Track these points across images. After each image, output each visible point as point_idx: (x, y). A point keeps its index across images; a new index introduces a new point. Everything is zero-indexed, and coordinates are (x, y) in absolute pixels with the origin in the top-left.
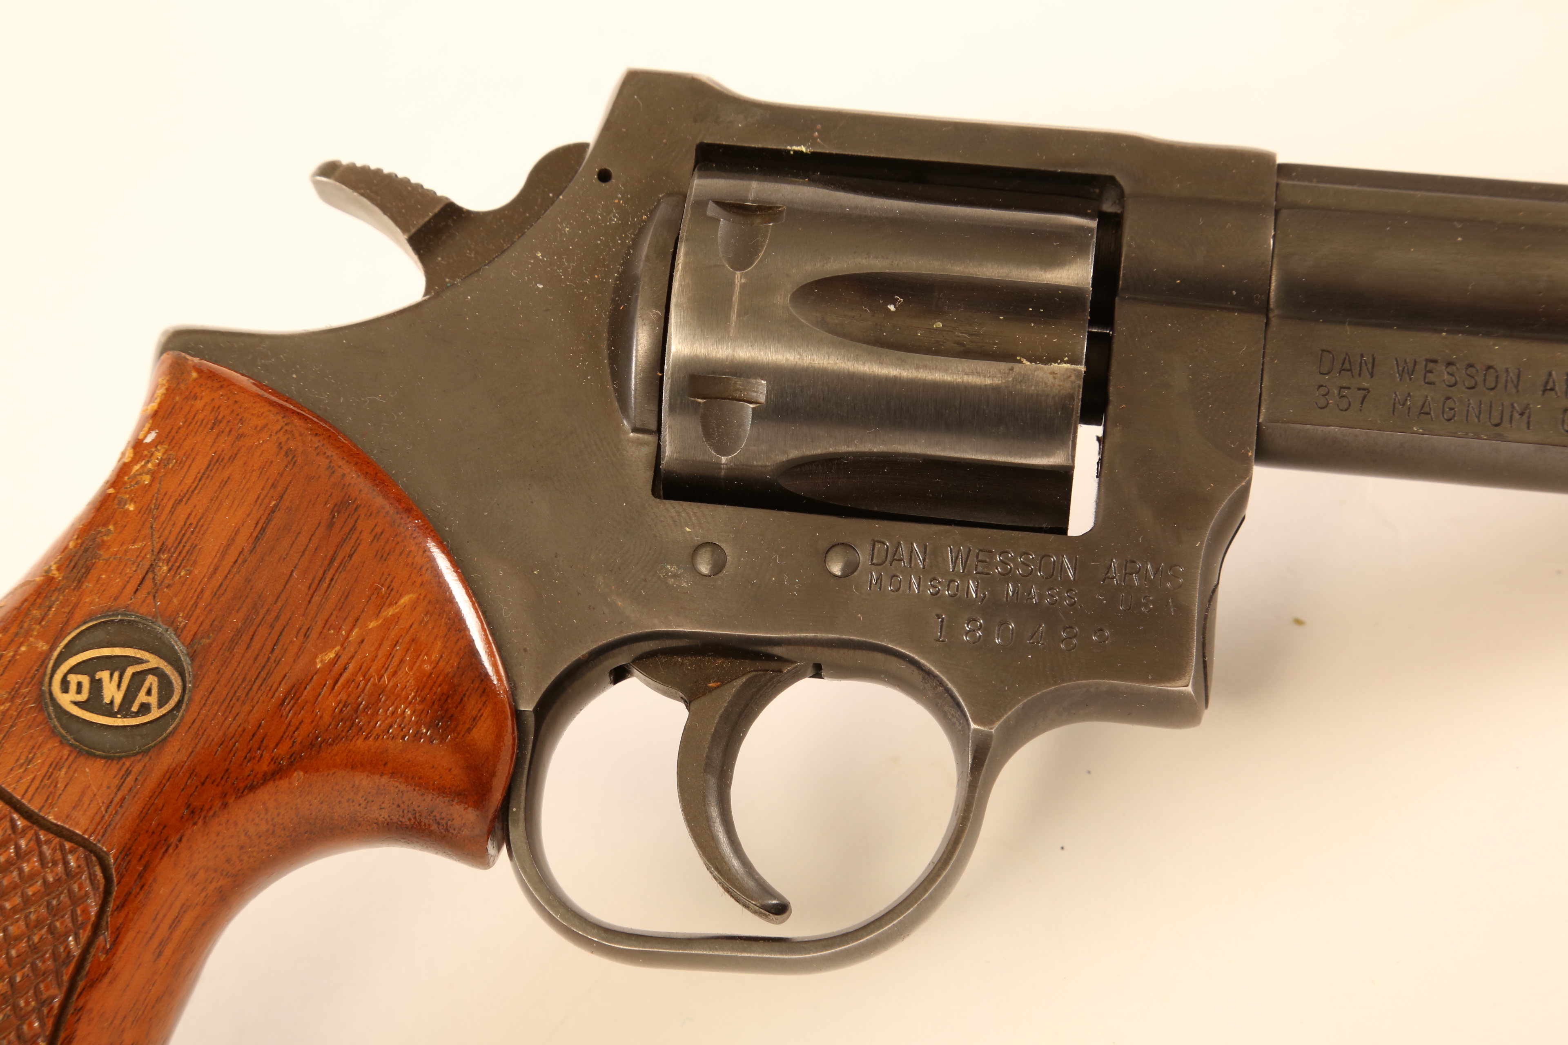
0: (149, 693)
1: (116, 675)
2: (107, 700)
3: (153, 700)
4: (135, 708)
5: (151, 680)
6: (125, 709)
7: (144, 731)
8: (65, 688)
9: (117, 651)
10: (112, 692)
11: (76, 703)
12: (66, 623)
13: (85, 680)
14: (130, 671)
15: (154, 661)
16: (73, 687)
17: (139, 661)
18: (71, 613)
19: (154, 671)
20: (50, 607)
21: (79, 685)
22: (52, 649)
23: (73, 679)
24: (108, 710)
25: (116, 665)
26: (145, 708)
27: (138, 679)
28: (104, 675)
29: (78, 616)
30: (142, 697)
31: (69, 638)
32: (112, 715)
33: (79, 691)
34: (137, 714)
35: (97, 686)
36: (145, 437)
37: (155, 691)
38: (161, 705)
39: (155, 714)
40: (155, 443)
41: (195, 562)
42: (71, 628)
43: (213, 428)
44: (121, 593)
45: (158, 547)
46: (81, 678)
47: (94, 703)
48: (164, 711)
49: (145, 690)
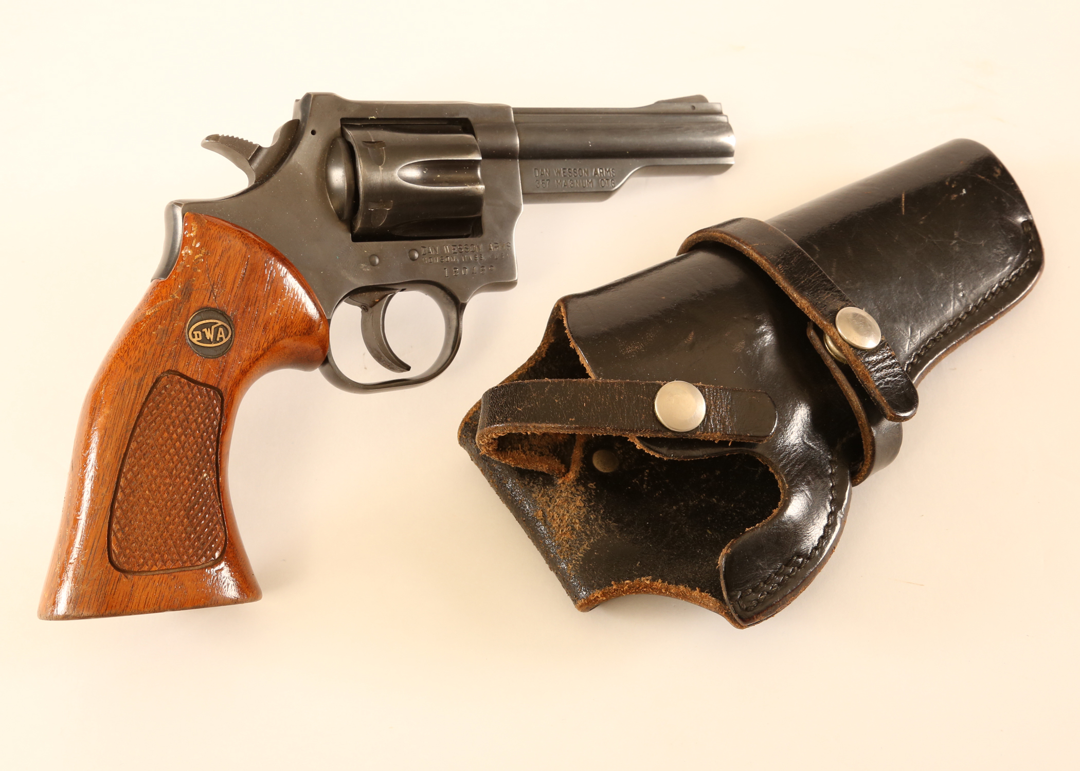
0: (221, 334)
1: (209, 329)
2: (208, 338)
3: (223, 336)
4: (218, 340)
5: (221, 329)
6: (215, 341)
7: (221, 347)
8: (194, 337)
9: (207, 321)
10: (210, 335)
11: (198, 341)
12: (188, 314)
13: (200, 333)
14: (213, 327)
15: (220, 323)
16: (196, 336)
17: (216, 323)
18: (189, 311)
19: (222, 326)
20: (180, 310)
21: (198, 334)
22: (185, 324)
23: (195, 333)
24: (209, 342)
25: (209, 326)
26: (221, 339)
27: (217, 329)
28: (205, 330)
29: (192, 310)
30: (219, 336)
31: (190, 319)
32: (211, 343)
33: (198, 337)
34: (218, 342)
35: (204, 334)
36: (196, 245)
37: (223, 333)
38: (226, 338)
39: (225, 340)
40: (201, 247)
41: (225, 287)
42: (190, 316)
43: (220, 239)
44: (203, 302)
45: (212, 283)
46: (198, 332)
47: (205, 340)
48: (227, 339)
49: (219, 333)
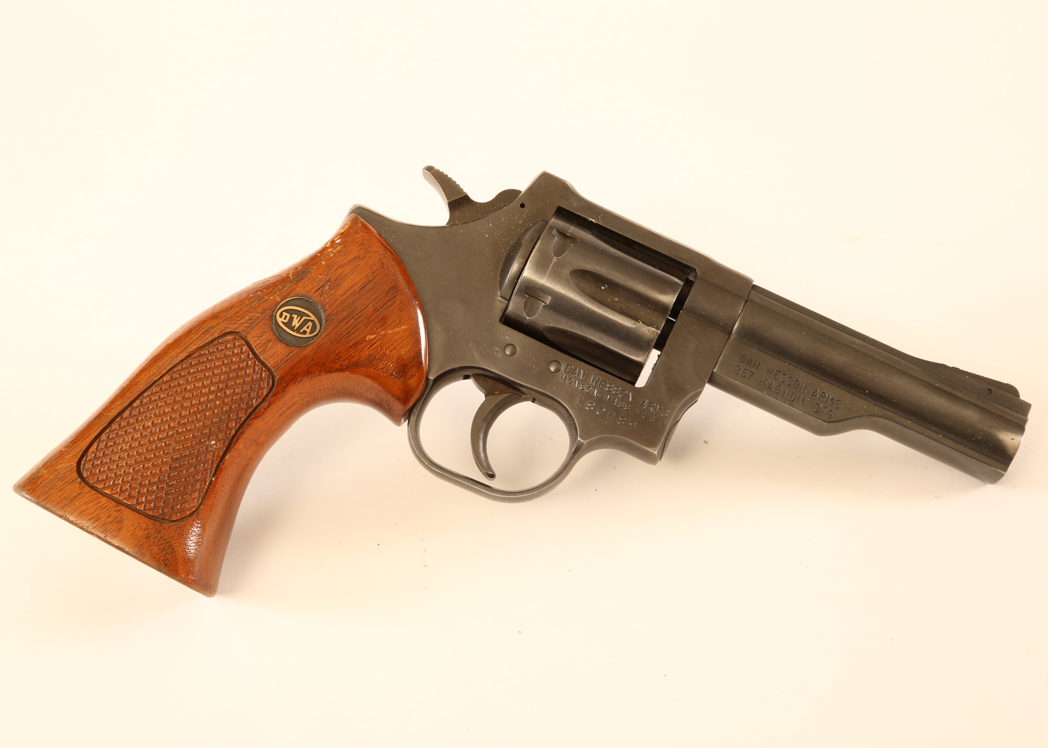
0: (308, 328)
1: (299, 318)
2: (293, 325)
3: (308, 331)
4: (301, 331)
5: (310, 324)
6: (298, 331)
8: (281, 316)
9: (302, 310)
10: (296, 323)
11: (283, 322)
12: (289, 294)
13: (288, 316)
14: (304, 318)
15: (313, 318)
16: (284, 317)
17: (309, 316)
18: (291, 291)
19: (312, 321)
20: (285, 287)
21: (286, 316)
22: (281, 301)
23: (285, 314)
24: (292, 329)
25: (301, 314)
26: (305, 332)
27: (306, 321)
28: (295, 316)
29: (294, 293)
30: (305, 328)
31: (288, 300)
32: (293, 331)
33: (285, 319)
34: (301, 333)
35: (291, 319)
36: (336, 240)
37: (310, 328)
38: (310, 333)
40: (339, 244)
41: (338, 289)
42: (289, 296)
43: (360, 246)
44: (310, 291)
45: (328, 279)
46: (287, 314)
47: (289, 324)
48: (311, 335)
49: (307, 326)
